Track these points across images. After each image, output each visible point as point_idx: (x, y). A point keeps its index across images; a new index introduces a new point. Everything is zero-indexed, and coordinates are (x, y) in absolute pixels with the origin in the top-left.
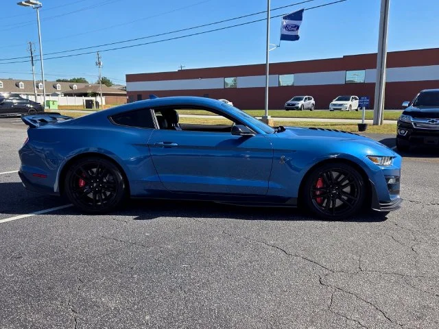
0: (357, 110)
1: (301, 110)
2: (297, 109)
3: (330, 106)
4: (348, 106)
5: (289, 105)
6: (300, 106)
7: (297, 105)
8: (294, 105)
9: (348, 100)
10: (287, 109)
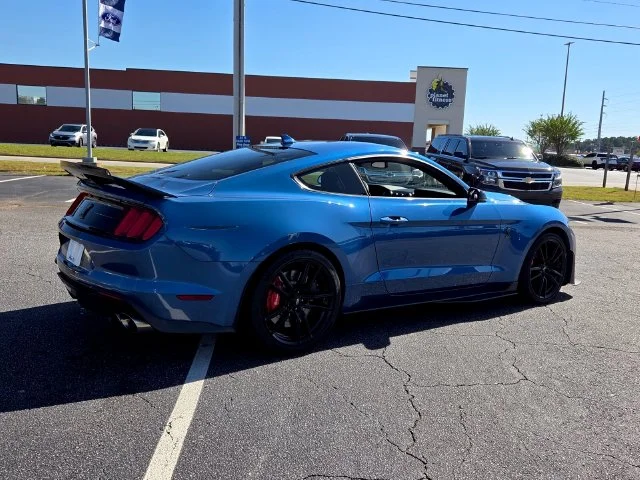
0: (164, 150)
1: (78, 145)
2: (73, 143)
3: (129, 143)
4: (156, 144)
5: (57, 137)
6: (77, 139)
7: (72, 139)
8: (66, 137)
9: (154, 134)
10: (54, 144)
